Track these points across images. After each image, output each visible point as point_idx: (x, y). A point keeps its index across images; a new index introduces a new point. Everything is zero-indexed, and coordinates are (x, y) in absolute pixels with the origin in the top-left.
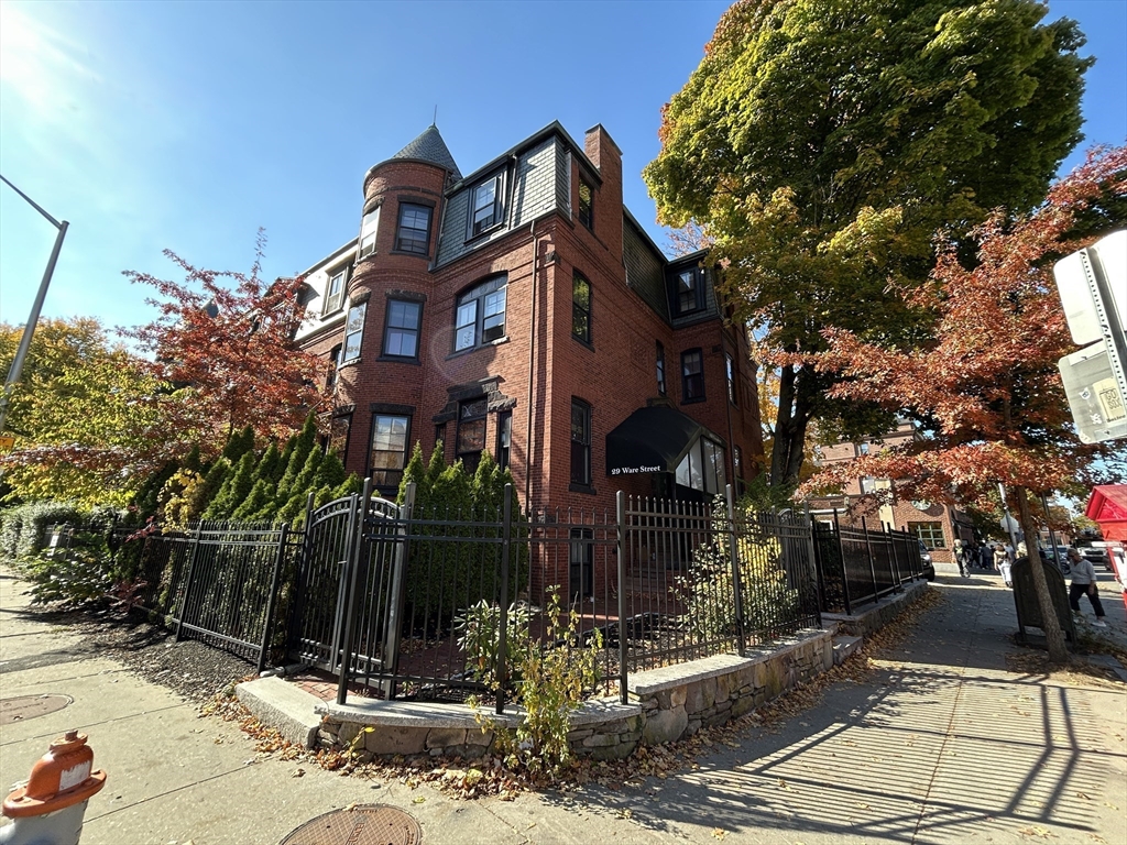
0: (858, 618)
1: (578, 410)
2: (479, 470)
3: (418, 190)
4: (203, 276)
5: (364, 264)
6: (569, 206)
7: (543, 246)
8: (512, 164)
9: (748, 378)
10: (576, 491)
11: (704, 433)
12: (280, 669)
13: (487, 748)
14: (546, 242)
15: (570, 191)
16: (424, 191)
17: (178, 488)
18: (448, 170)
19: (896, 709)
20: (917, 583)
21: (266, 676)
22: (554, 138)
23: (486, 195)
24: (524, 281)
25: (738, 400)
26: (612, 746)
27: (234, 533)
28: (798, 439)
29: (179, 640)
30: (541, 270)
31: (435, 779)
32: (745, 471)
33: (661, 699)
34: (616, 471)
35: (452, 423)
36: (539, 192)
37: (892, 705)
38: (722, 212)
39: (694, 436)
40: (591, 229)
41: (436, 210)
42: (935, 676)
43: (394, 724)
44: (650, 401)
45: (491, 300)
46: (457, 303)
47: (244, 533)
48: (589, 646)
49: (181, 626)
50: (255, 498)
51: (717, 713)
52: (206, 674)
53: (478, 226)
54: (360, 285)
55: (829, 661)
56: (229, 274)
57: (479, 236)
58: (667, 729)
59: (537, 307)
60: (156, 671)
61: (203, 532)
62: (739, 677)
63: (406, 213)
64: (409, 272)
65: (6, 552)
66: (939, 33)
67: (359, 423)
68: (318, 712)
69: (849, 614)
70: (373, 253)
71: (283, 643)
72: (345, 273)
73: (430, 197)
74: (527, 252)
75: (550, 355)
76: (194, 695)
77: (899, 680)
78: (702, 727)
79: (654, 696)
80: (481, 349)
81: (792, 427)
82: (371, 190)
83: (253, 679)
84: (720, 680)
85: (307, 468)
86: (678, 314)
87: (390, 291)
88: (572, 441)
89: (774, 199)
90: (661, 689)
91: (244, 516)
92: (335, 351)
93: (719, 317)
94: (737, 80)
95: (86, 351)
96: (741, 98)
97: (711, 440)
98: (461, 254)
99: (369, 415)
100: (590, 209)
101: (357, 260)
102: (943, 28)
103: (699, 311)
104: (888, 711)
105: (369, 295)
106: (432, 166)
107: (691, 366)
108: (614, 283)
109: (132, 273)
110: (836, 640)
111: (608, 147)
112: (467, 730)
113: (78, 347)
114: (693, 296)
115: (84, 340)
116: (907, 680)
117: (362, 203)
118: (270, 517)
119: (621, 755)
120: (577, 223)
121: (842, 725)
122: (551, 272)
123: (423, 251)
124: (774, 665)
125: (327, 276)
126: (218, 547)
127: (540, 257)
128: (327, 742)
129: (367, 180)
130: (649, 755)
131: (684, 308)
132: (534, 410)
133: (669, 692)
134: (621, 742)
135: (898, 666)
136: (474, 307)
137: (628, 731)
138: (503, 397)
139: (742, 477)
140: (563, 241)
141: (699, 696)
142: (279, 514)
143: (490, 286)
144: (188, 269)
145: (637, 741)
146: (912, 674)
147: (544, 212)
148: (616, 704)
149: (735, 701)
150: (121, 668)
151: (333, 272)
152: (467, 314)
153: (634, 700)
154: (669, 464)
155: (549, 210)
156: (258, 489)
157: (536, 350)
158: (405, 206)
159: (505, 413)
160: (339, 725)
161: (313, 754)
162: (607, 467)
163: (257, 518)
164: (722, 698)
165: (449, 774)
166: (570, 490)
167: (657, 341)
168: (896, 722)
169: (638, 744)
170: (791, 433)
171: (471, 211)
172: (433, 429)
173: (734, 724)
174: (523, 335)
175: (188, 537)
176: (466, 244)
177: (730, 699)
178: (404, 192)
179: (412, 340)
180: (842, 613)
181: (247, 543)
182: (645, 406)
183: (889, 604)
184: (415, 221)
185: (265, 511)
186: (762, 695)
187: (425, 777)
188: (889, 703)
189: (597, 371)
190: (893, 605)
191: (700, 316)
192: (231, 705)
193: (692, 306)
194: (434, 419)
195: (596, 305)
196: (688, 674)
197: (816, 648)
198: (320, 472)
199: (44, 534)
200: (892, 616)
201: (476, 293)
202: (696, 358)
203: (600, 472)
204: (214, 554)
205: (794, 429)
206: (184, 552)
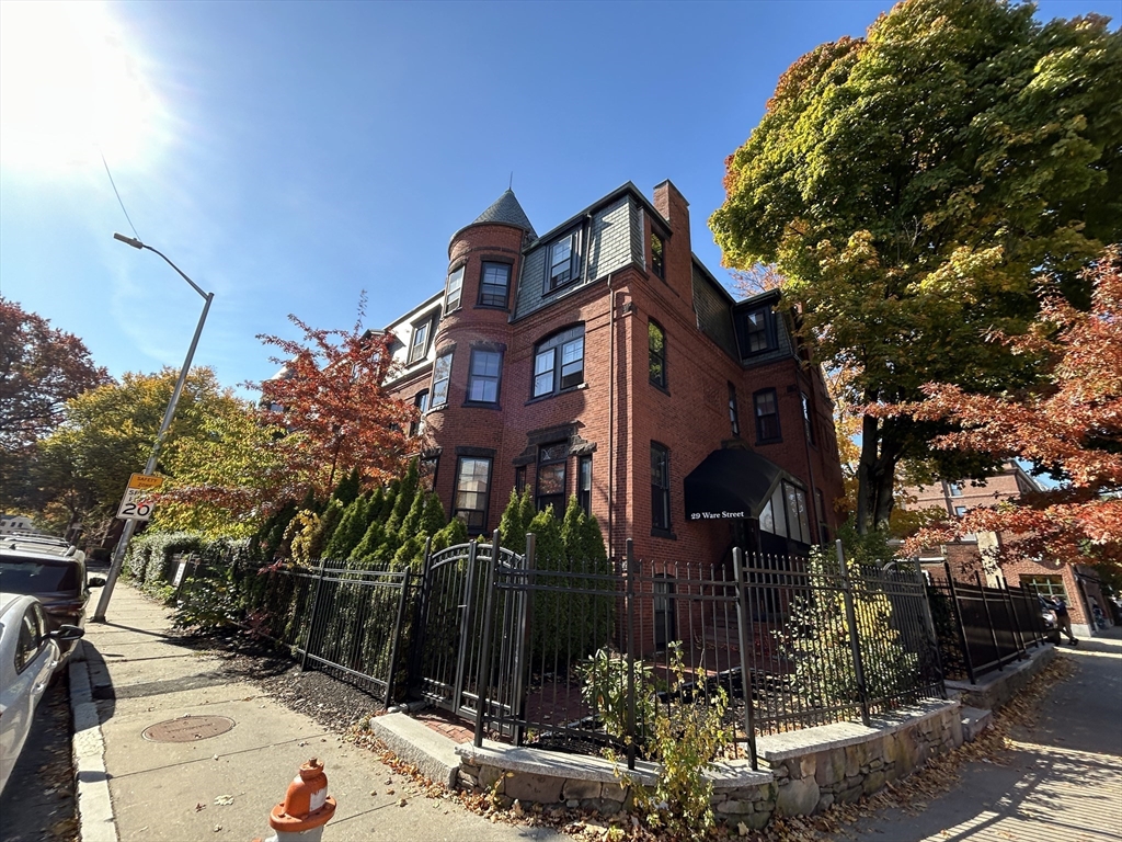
0: (985, 688)
1: (658, 452)
2: (567, 514)
3: (499, 249)
4: (317, 335)
5: (451, 318)
6: (643, 258)
7: (620, 297)
8: (587, 222)
9: (825, 418)
10: (658, 536)
11: (784, 476)
12: (404, 705)
13: (622, 804)
14: (624, 294)
15: (643, 245)
16: (503, 250)
17: (299, 527)
18: (525, 231)
19: (1055, 801)
20: (1043, 649)
21: (394, 712)
22: (627, 197)
23: (561, 253)
24: (601, 331)
25: (817, 440)
26: (747, 814)
27: (353, 572)
28: (886, 482)
29: (305, 670)
30: (619, 320)
31: (577, 832)
32: (828, 515)
33: (791, 767)
34: (695, 516)
35: (533, 465)
36: (615, 248)
37: (1050, 796)
38: (790, 252)
39: (775, 479)
40: (663, 278)
41: (515, 266)
42: (1096, 765)
43: (532, 771)
44: (724, 442)
45: (569, 348)
46: (535, 353)
47: (362, 572)
48: (714, 705)
49: (307, 657)
50: (369, 539)
51: (849, 788)
52: (337, 705)
53: (554, 280)
54: (446, 337)
55: (959, 737)
56: (336, 332)
57: (555, 290)
58: (800, 800)
59: (615, 355)
60: (293, 699)
61: (326, 570)
62: (868, 749)
63: (488, 270)
64: (492, 324)
65: (135, 576)
66: (1037, 74)
67: (445, 465)
68: (459, 753)
69: (973, 683)
70: (457, 308)
71: (405, 681)
72: (428, 325)
73: (509, 255)
74: (605, 303)
75: (630, 401)
76: (332, 725)
77: (1049, 766)
78: (835, 803)
79: (784, 763)
80: (560, 395)
81: (878, 469)
82: (456, 251)
83: (382, 714)
84: (848, 750)
85: (412, 511)
86: (748, 354)
87: (473, 342)
88: (653, 486)
89: (851, 244)
90: (791, 756)
91: (362, 556)
92: (419, 396)
93: (792, 357)
94: (801, 133)
95: (201, 395)
96: (808, 151)
97: (791, 483)
98: (539, 306)
99: (455, 458)
100: (661, 258)
101: (443, 315)
102: (1043, 69)
103: (771, 351)
104: (1047, 803)
105: (453, 346)
106: (511, 227)
107: (764, 407)
108: (685, 328)
109: (263, 336)
110: (964, 712)
111: (678, 202)
112: (602, 783)
113: (196, 392)
114: (764, 336)
115: (202, 387)
116: (1057, 766)
117: (448, 264)
118: (386, 558)
119: (757, 825)
120: (651, 274)
121: (996, 815)
122: (629, 321)
123: (502, 304)
124: (902, 737)
125: (411, 327)
126: (337, 584)
127: (618, 307)
128: (466, 782)
129: (452, 242)
130: (786, 829)
131: (755, 348)
132: (615, 455)
133: (799, 760)
134: (756, 811)
135: (1045, 750)
136: (551, 354)
137: (762, 800)
138: (582, 442)
139: (825, 521)
140: (639, 292)
141: (829, 767)
142: (396, 556)
143: (567, 335)
144: (306, 330)
145: (772, 812)
146: (1065, 760)
147: (620, 266)
148: (745, 769)
149: (865, 776)
150: (261, 694)
151: (418, 324)
152: (545, 362)
153: (764, 766)
154: (753, 510)
155: (625, 264)
156: (372, 530)
157: (615, 396)
158: (487, 264)
159: (586, 456)
160: (479, 768)
161: (457, 795)
162: (686, 511)
163: (373, 559)
164: (852, 772)
165: (590, 828)
166: (652, 535)
167: (729, 382)
168: (1059, 816)
169: (772, 816)
170: (876, 476)
171: (548, 267)
172: (514, 471)
173: (868, 802)
174: (602, 382)
175: (311, 573)
176: (544, 297)
177: (861, 773)
178: (486, 252)
179: (493, 386)
180: (962, 680)
181: (367, 582)
182: (720, 448)
183: (1015, 672)
184: (496, 277)
185: (380, 552)
186: (892, 771)
187: (568, 829)
188: (1043, 792)
189: (672, 415)
190: (1019, 673)
191: (773, 356)
192: (369, 737)
193: (763, 346)
194: (515, 462)
195: (670, 350)
196: (814, 742)
197: (944, 721)
198: (425, 515)
199: (170, 562)
200: (1022, 687)
201: (554, 341)
202: (770, 398)
203: (679, 516)
204: (334, 591)
205: (882, 471)
206: (308, 587)
